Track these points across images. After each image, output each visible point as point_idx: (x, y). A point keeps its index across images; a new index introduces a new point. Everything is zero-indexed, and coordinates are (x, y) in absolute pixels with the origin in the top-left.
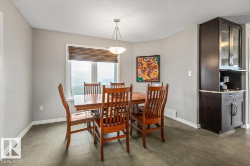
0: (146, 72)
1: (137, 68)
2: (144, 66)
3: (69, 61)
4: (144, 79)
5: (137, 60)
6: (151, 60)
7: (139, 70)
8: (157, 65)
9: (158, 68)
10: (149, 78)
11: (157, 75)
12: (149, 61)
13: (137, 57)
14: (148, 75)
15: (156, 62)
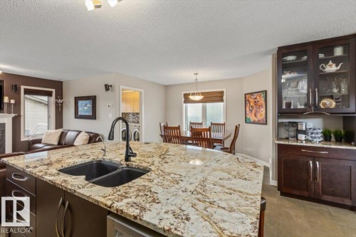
0: (254, 112)
1: (246, 106)
2: (251, 104)
3: (184, 105)
4: (252, 120)
5: (245, 98)
6: (258, 97)
7: (247, 109)
8: (263, 103)
9: (264, 106)
10: (256, 119)
11: (264, 116)
12: (256, 98)
13: (245, 95)
14: (255, 115)
15: (263, 99)
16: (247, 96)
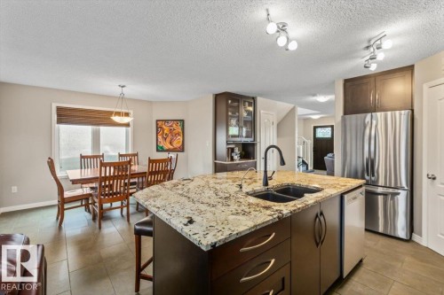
0: (168, 139)
1: (157, 134)
2: (165, 132)
4: (166, 148)
5: (157, 124)
6: (174, 125)
7: (160, 137)
8: (180, 131)
9: (182, 135)
10: (171, 147)
11: (181, 143)
12: (172, 126)
13: (157, 121)
14: (171, 143)
15: (180, 128)
16: (160, 123)
